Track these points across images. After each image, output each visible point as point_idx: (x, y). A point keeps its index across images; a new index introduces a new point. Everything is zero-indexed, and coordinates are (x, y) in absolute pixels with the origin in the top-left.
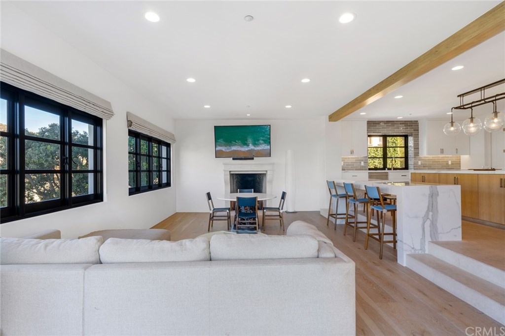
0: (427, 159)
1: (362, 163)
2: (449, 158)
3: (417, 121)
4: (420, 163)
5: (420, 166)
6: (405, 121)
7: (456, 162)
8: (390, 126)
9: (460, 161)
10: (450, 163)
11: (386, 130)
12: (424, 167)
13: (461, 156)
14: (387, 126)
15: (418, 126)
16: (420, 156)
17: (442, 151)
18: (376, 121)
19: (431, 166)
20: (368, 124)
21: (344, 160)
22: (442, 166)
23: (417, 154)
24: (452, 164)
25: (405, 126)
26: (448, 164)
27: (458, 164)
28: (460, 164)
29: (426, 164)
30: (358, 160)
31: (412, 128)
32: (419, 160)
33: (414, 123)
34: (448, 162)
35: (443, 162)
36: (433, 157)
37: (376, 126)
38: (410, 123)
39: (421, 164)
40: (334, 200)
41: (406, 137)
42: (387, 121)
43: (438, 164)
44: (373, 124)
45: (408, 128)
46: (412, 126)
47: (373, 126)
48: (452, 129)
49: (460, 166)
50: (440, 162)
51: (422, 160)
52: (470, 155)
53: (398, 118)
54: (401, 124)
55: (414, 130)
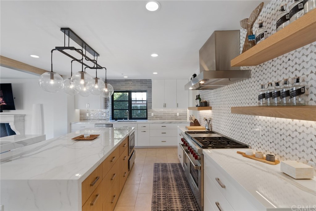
0: (159, 111)
2: (177, 111)
3: (151, 80)
4: (152, 114)
5: (153, 117)
6: (141, 80)
7: (183, 113)
9: (187, 113)
10: (178, 114)
12: (156, 117)
14: (125, 84)
15: (151, 83)
16: (153, 109)
18: (116, 80)
19: (162, 117)
22: (171, 117)
24: (179, 115)
25: (140, 84)
26: (176, 115)
28: (187, 115)
29: (158, 115)
31: (146, 86)
32: (152, 112)
33: (148, 81)
34: (176, 113)
35: (171, 114)
37: (116, 84)
38: (144, 82)
39: (154, 115)
44: (114, 82)
45: (143, 86)
46: (146, 84)
50: (169, 113)
51: (155, 112)
53: (124, 77)
54: (137, 82)
55: (148, 87)
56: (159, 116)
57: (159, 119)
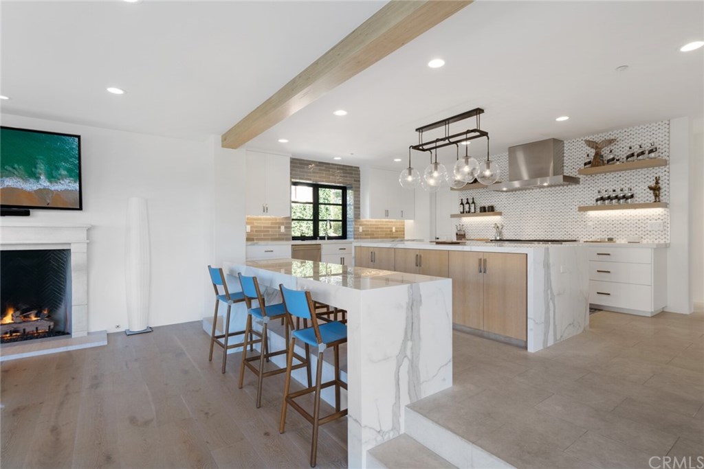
0: (370, 223)
1: (283, 229)
2: (392, 223)
3: (358, 168)
4: (361, 229)
5: (361, 234)
6: (344, 166)
7: (399, 228)
8: (324, 170)
9: (404, 228)
10: (394, 230)
11: (318, 175)
12: (366, 235)
13: (405, 221)
14: (320, 170)
15: (359, 174)
16: (362, 220)
17: (387, 214)
18: (303, 160)
19: (373, 235)
20: (291, 162)
21: (253, 223)
22: (386, 234)
23: (357, 216)
24: (396, 231)
25: (344, 173)
26: (391, 231)
27: (401, 231)
28: (404, 231)
29: (368, 231)
30: (276, 223)
31: (352, 177)
32: (360, 225)
33: (354, 170)
34: (392, 228)
35: (386, 228)
36: (376, 222)
37: (304, 168)
38: (349, 170)
39: (363, 231)
40: (224, 305)
41: (344, 189)
42: (320, 163)
43: (381, 231)
44: (300, 164)
45: (347, 177)
46: (352, 174)
47: (298, 167)
48: (410, 179)
49: (404, 234)
50: (383, 228)
51: (365, 225)
52: (414, 219)
53: (336, 158)
54: (338, 169)
55: (355, 181)
56: (370, 233)
57: (369, 236)
